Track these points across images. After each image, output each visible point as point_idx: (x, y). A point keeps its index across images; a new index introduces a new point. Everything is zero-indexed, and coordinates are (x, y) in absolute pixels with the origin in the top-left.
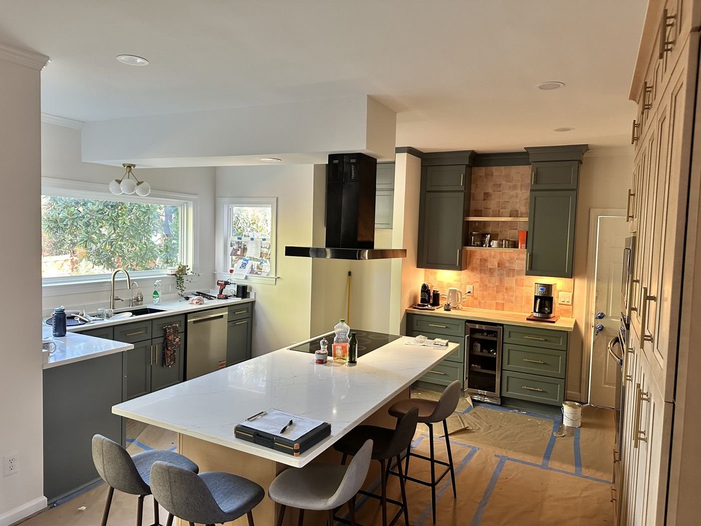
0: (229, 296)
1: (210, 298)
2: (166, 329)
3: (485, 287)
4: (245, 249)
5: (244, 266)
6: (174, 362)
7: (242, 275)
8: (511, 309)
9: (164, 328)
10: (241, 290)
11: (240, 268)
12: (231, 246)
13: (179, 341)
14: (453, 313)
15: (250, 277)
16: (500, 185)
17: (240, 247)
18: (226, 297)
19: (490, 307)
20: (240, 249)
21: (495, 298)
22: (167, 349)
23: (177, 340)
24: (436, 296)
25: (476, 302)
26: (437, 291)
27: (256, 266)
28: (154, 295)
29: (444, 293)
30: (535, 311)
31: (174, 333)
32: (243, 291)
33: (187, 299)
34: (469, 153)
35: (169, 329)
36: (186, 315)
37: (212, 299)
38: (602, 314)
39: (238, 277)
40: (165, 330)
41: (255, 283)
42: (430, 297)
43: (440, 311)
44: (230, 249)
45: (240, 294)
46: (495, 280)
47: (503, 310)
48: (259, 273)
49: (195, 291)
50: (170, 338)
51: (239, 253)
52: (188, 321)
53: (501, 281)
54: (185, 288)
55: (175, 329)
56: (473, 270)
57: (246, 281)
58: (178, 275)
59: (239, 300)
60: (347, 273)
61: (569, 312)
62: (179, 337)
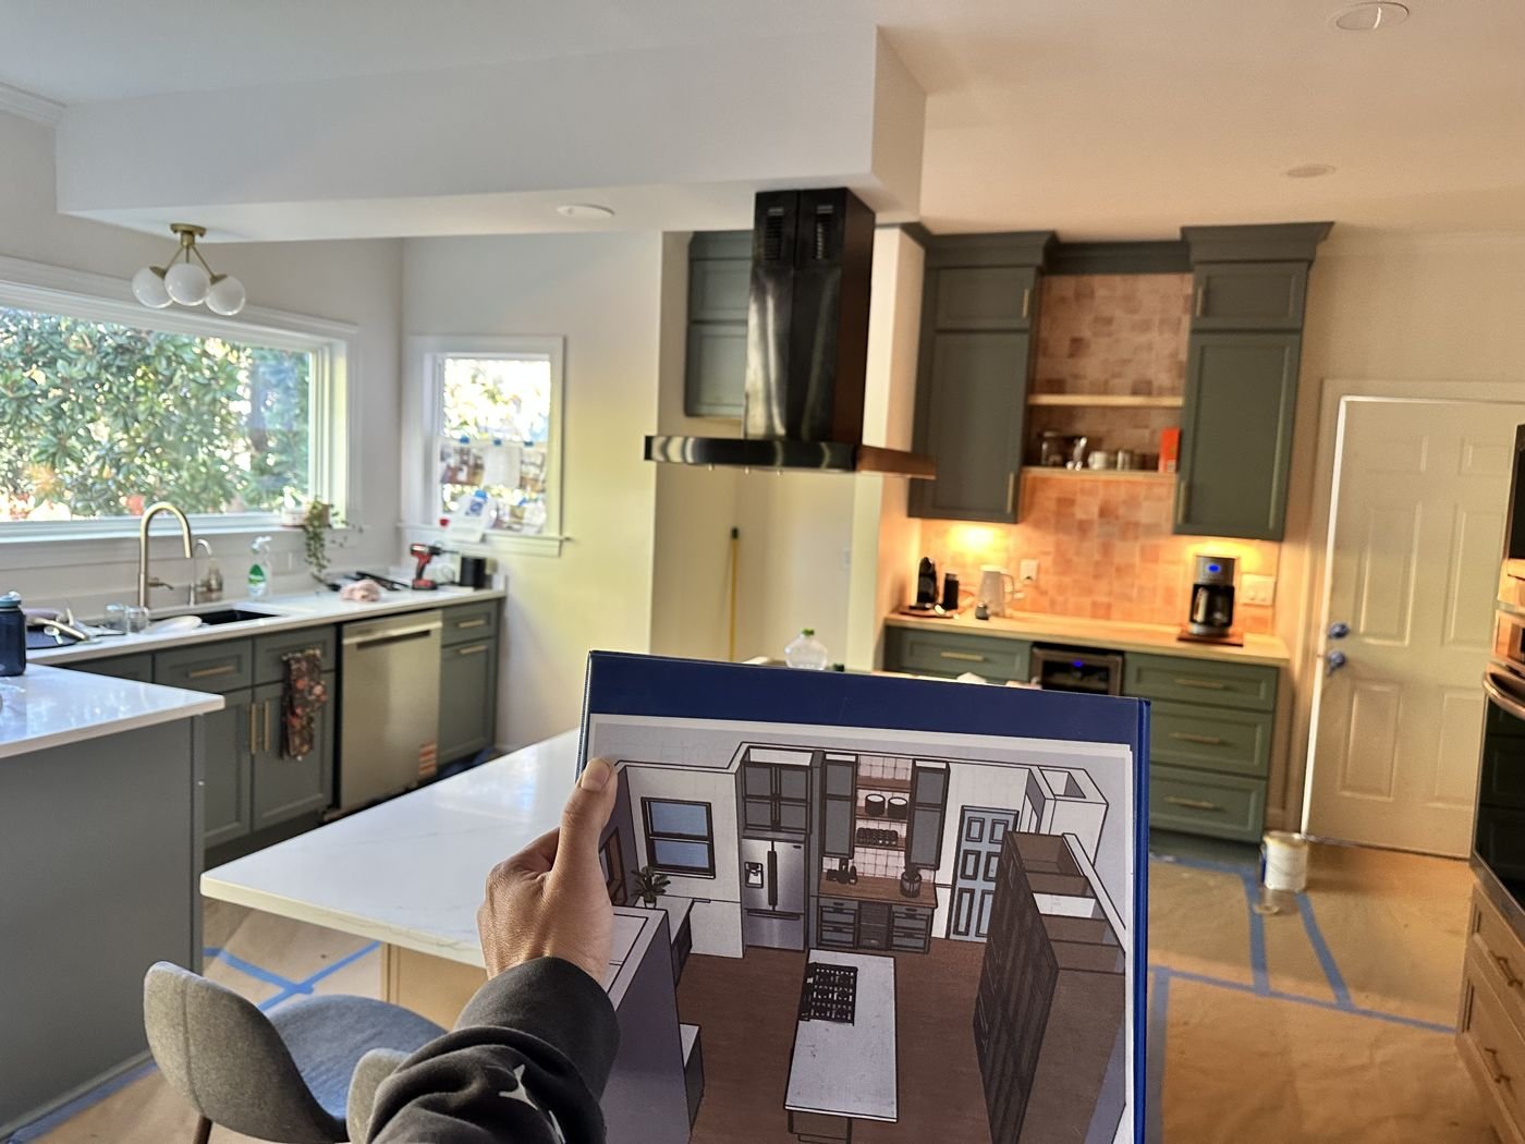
0: (442, 584)
1: (391, 586)
2: (288, 661)
3: (1064, 564)
4: (477, 468)
5: (476, 508)
6: (311, 748)
7: (472, 531)
8: (1128, 617)
9: (285, 658)
10: (470, 568)
11: (467, 514)
12: (443, 459)
13: (324, 692)
14: (995, 625)
15: (495, 538)
16: (1109, 321)
17: (465, 463)
18: (434, 587)
19: (1078, 612)
20: (465, 468)
21: (1089, 591)
22: (294, 714)
23: (318, 690)
24: (952, 586)
25: (1045, 602)
26: (954, 575)
27: (507, 510)
28: (253, 577)
29: (969, 583)
30: (1192, 620)
31: (310, 672)
32: (476, 572)
33: (335, 588)
34: (1046, 238)
35: (298, 661)
36: (338, 627)
37: (397, 590)
38: (1343, 627)
39: (463, 536)
40: (287, 664)
41: (504, 552)
42: (937, 588)
43: (964, 619)
44: (439, 468)
45: (469, 578)
46: (1092, 545)
47: (1107, 617)
48: (516, 526)
49: (353, 569)
50: (301, 684)
51: (462, 476)
52: (346, 641)
53: (1106, 549)
54: (329, 561)
55: (312, 660)
56: (1037, 525)
57: (482, 547)
58: (311, 529)
59: (467, 593)
60: (728, 532)
61: (1264, 624)
62: (323, 682)
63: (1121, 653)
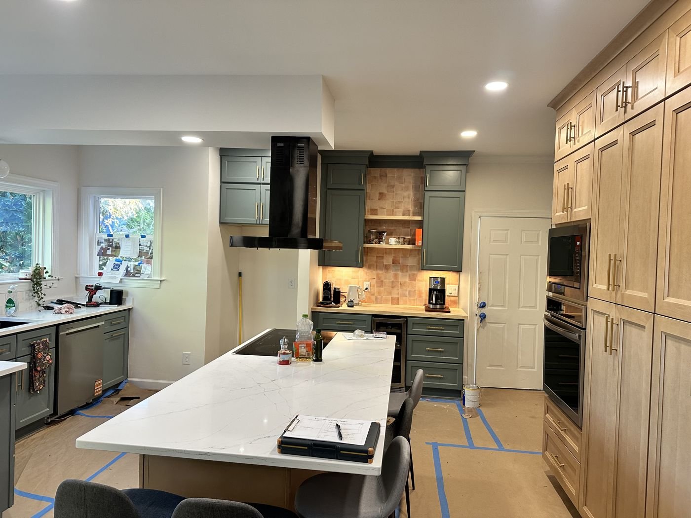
0: (100, 304)
1: (77, 306)
2: (34, 344)
3: (380, 283)
4: (118, 248)
5: (116, 267)
6: (44, 386)
7: (116, 278)
8: (405, 303)
9: (32, 343)
10: (114, 295)
11: (112, 270)
12: (98, 245)
13: (51, 359)
14: (356, 309)
15: (125, 281)
16: (393, 186)
17: (111, 246)
18: (97, 305)
19: (386, 302)
20: (110, 248)
21: (390, 293)
22: (36, 370)
23: (48, 358)
24: (338, 294)
25: (373, 298)
26: (339, 289)
27: (132, 267)
28: (8, 305)
29: (344, 290)
30: (430, 303)
31: (44, 349)
32: (117, 297)
33: (48, 308)
34: (369, 153)
35: (38, 344)
36: (57, 326)
37: (80, 308)
38: (484, 303)
39: (112, 279)
40: (33, 346)
41: (131, 286)
42: (331, 295)
43: (344, 307)
44: (97, 249)
45: (114, 300)
46: (391, 273)
47: (398, 303)
48: (137, 275)
49: (55, 299)
50: (40, 356)
51: (109, 252)
52: (60, 334)
53: (396, 276)
54: (45, 295)
55: (44, 343)
56: (369, 267)
57: (121, 285)
58: (35, 280)
59: (114, 308)
60: (237, 274)
61: (456, 303)
62: (50, 354)
63: (406, 317)
